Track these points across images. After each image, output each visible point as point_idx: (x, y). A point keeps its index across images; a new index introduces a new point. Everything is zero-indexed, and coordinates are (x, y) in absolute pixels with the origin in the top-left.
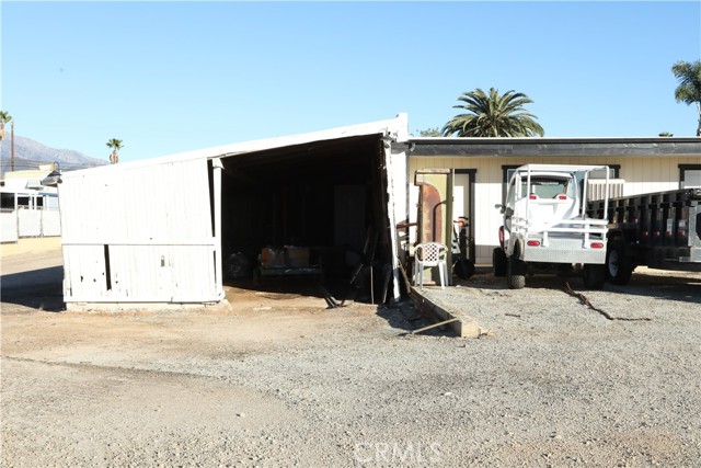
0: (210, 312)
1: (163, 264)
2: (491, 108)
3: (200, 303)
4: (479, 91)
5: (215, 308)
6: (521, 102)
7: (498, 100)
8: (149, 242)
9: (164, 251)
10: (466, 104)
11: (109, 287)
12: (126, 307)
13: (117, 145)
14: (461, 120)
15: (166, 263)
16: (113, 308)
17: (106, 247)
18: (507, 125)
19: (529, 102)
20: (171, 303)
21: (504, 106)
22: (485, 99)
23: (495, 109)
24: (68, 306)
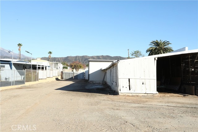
0: (155, 96)
1: (143, 84)
2: (160, 45)
3: (152, 94)
5: (156, 95)
8: (140, 78)
9: (144, 81)
10: (153, 44)
11: (130, 89)
12: (134, 94)
13: (51, 53)
14: (152, 48)
15: (144, 84)
16: (131, 94)
17: (129, 79)
20: (146, 93)
22: (158, 43)
23: (161, 45)
24: (119, 94)
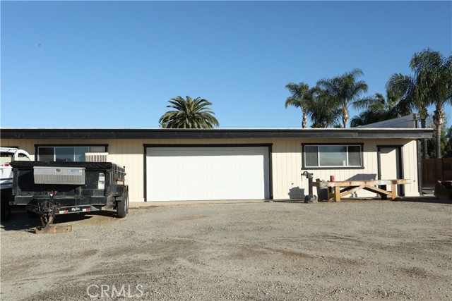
4: (180, 98)
6: (205, 104)
7: (190, 102)
18: (194, 118)
19: (209, 104)
21: (194, 106)
